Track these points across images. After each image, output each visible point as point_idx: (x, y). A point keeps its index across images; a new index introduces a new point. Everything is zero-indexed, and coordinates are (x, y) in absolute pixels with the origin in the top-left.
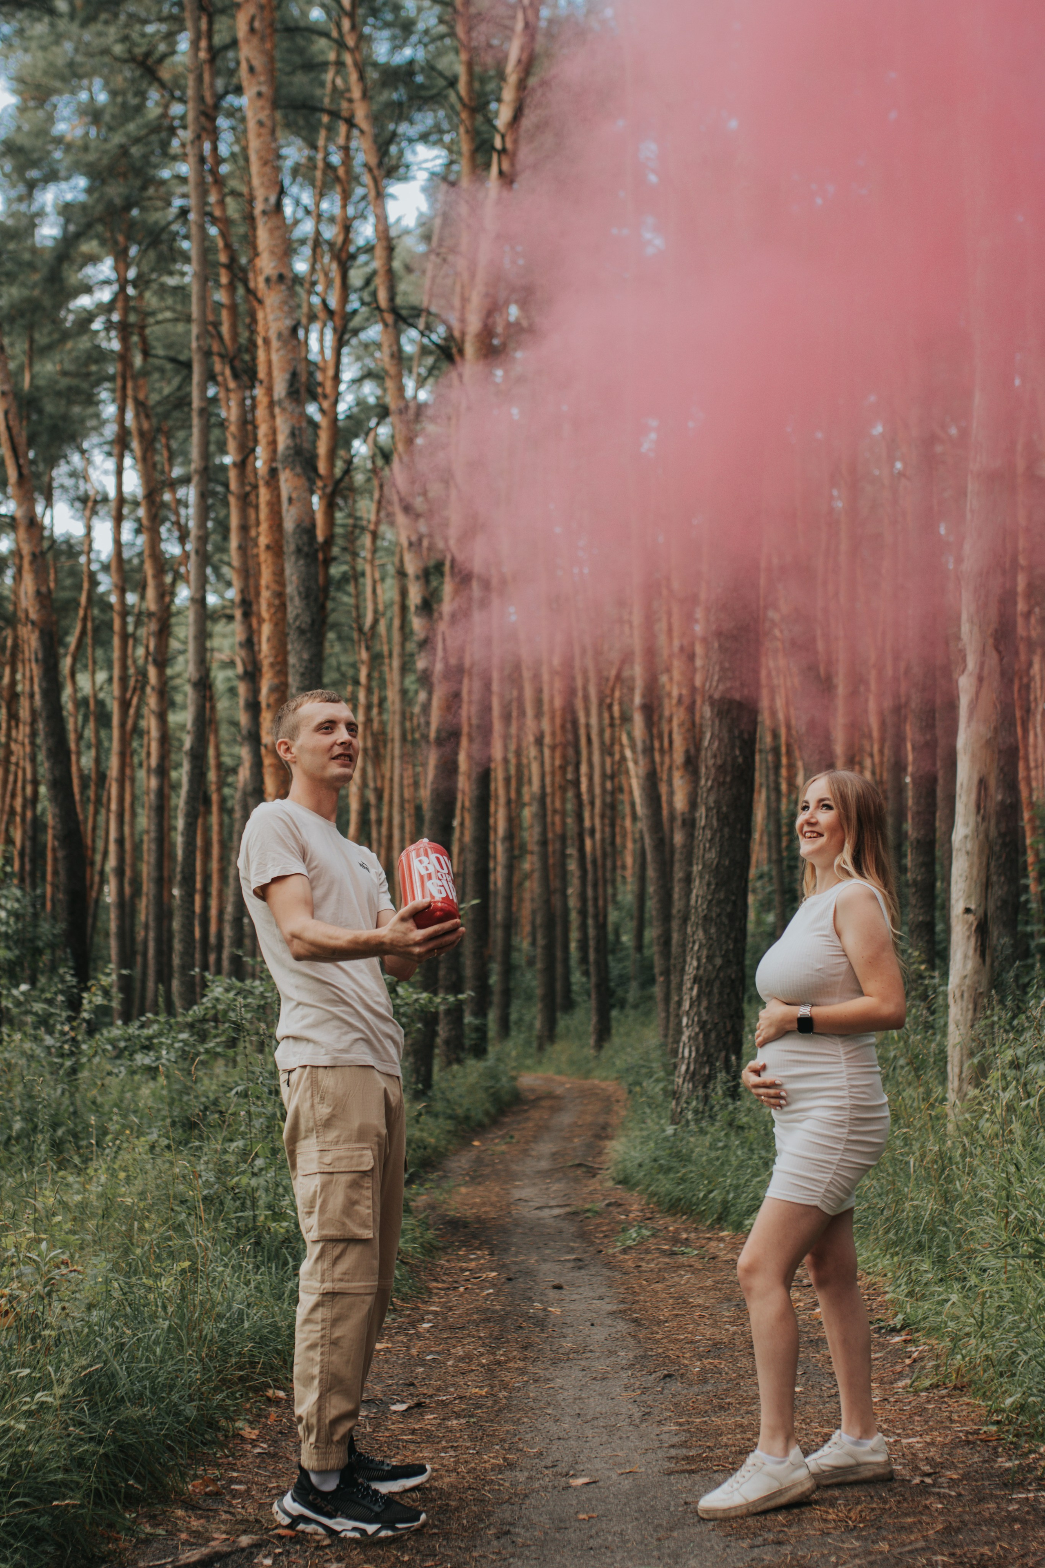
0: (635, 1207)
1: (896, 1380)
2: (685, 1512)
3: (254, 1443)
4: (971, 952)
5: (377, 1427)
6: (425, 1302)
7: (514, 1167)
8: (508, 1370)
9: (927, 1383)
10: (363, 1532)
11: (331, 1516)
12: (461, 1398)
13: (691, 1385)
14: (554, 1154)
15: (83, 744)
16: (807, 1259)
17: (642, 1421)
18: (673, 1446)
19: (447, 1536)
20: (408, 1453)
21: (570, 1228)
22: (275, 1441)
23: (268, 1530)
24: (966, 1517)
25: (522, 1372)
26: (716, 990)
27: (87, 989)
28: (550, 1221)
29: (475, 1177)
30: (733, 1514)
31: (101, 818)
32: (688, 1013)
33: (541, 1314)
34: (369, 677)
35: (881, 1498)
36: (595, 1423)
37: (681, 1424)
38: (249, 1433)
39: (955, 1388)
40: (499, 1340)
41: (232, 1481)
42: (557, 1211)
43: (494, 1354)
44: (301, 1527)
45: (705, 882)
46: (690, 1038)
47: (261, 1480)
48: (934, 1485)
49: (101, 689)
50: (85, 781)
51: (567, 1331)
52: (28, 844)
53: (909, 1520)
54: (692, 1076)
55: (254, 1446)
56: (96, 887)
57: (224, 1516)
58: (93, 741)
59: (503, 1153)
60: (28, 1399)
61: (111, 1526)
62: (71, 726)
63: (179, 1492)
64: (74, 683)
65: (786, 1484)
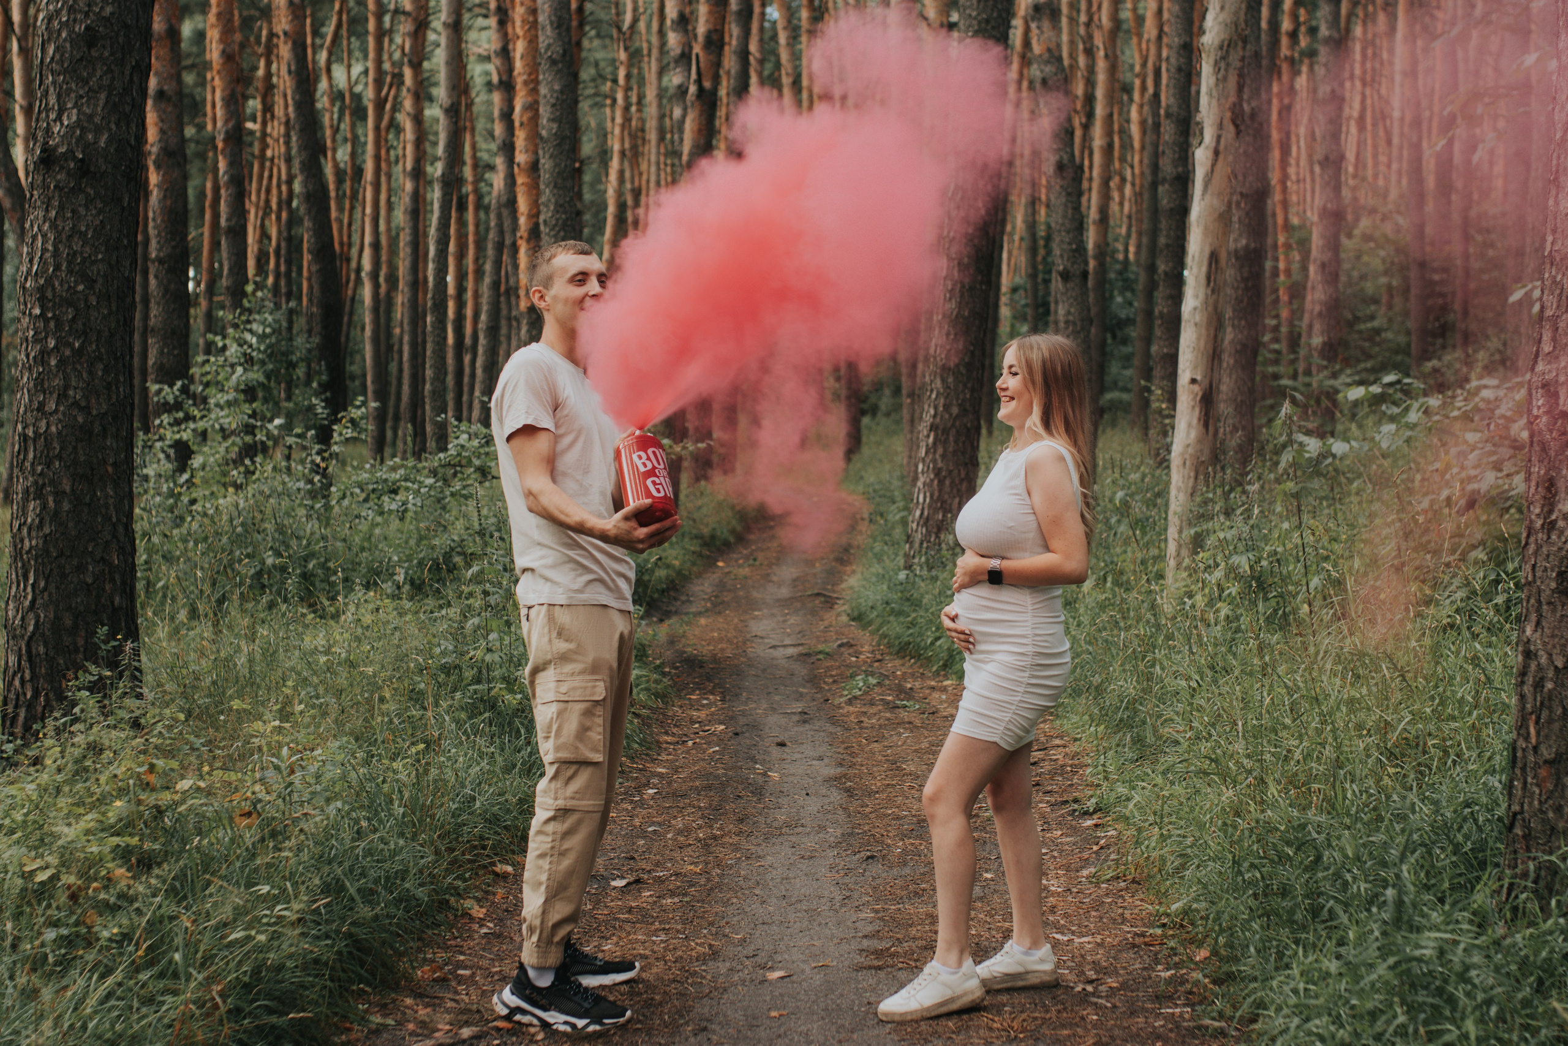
0: (866, 648)
1: (1082, 868)
2: (867, 1013)
3: (481, 923)
4: (1195, 422)
5: (597, 903)
6: (653, 760)
7: (755, 594)
8: (723, 846)
9: (1111, 874)
10: (573, 1026)
11: (545, 1009)
12: (677, 875)
13: (891, 868)
14: (795, 580)
15: (339, 137)
16: (988, 786)
17: (841, 906)
18: (866, 937)
19: (649, 1032)
20: (624, 935)
21: (801, 671)
22: (501, 920)
23: (488, 1021)
24: (1116, 1032)
25: (736, 848)
26: (951, 439)
27: (338, 421)
28: (783, 662)
29: (717, 606)
30: (909, 1018)
31: (358, 215)
32: (923, 460)
33: (760, 780)
34: (628, 77)
35: (1045, 1005)
36: (799, 906)
37: (877, 911)
38: (478, 912)
39: (1134, 881)
40: (716, 812)
41: (460, 965)
42: (791, 651)
43: (711, 827)
44: (518, 1017)
45: (944, 331)
46: (924, 484)
47: (484, 963)
48: (1093, 994)
49: (356, 83)
50: (340, 175)
51: (784, 801)
52: (283, 244)
53: (1066, 1032)
54: (925, 521)
55: (481, 926)
56: (351, 285)
57: (449, 1004)
58: (349, 135)
59: (746, 578)
60: (268, 912)
61: (345, 1017)
62: (326, 120)
63: (409, 979)
64: (330, 78)
65: (958, 992)
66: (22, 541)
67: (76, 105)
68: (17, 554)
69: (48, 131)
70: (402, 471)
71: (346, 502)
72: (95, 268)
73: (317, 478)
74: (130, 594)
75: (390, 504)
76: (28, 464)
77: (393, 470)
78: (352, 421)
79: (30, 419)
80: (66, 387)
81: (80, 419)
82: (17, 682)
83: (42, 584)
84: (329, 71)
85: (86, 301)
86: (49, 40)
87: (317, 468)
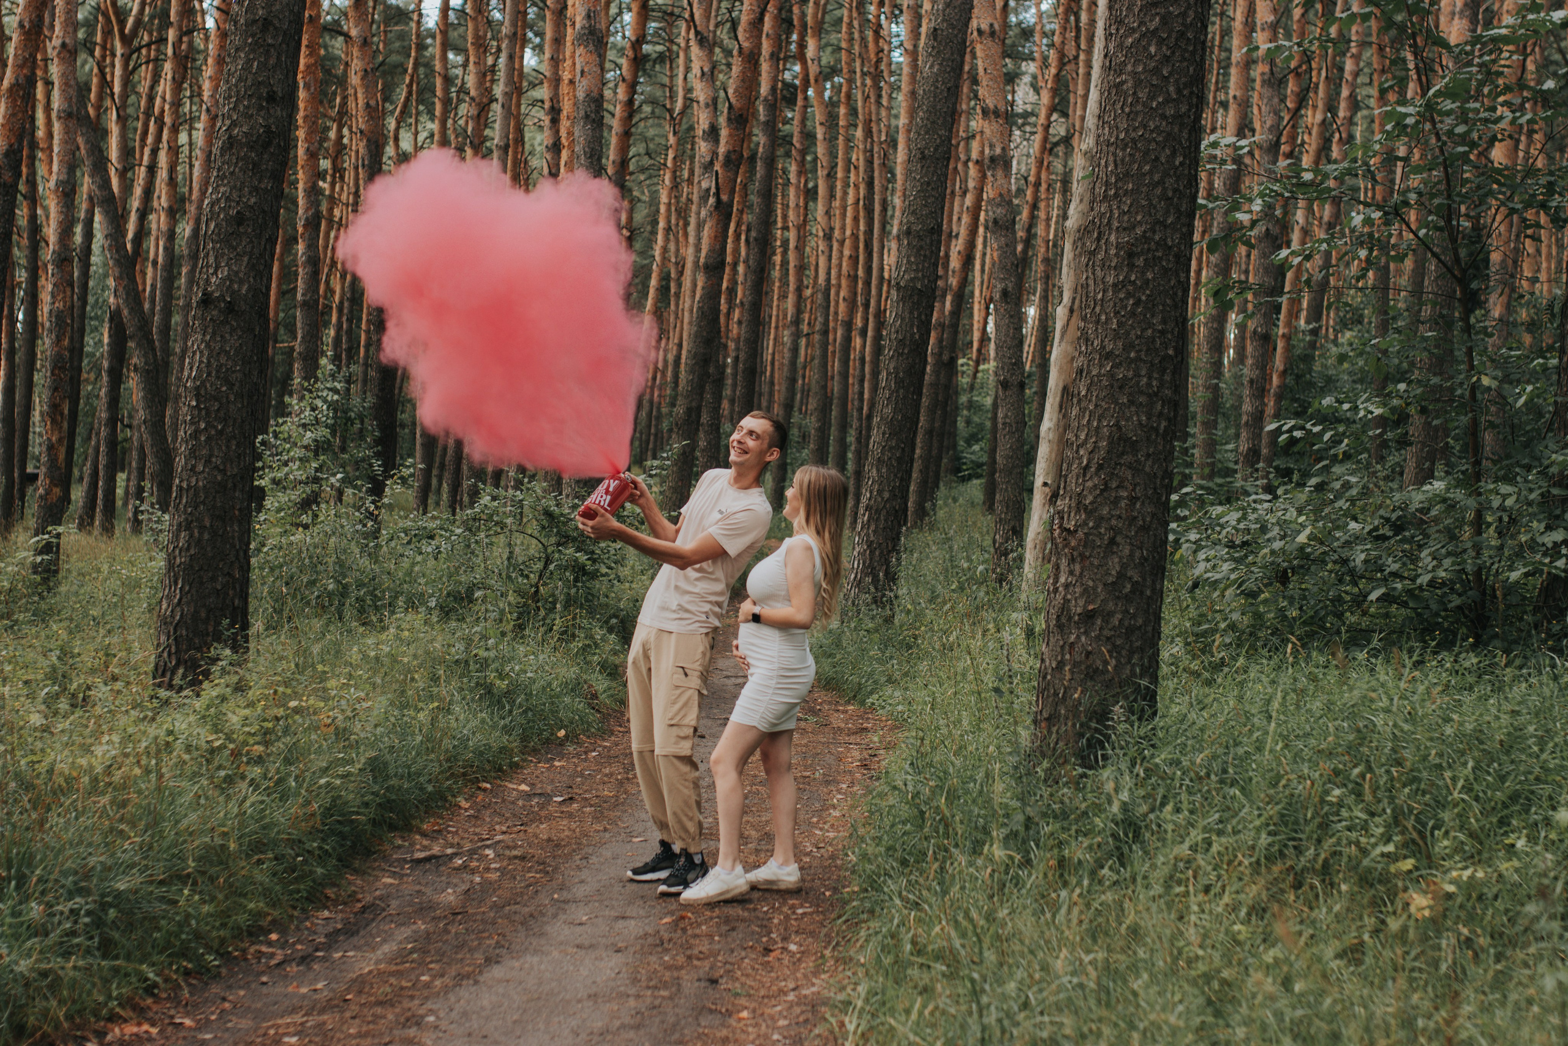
4: (1044, 516)
12: (597, 797)
26: (882, 517)
27: (390, 476)
30: (699, 902)
32: (859, 534)
38: (464, 804)
41: (449, 826)
46: (859, 553)
52: (346, 304)
54: (858, 583)
57: (441, 841)
60: (342, 769)
61: (381, 838)
63: (419, 828)
64: (397, 146)
65: (732, 886)
66: (175, 558)
67: (227, 265)
68: (171, 568)
69: (207, 281)
70: (438, 522)
71: (393, 544)
72: (234, 376)
73: (370, 524)
74: (245, 597)
75: (427, 547)
76: (181, 506)
77: (430, 520)
78: (402, 478)
79: (185, 477)
80: (211, 456)
81: (219, 478)
82: (165, 654)
83: (187, 588)
84: (397, 139)
85: (227, 398)
87: (370, 515)
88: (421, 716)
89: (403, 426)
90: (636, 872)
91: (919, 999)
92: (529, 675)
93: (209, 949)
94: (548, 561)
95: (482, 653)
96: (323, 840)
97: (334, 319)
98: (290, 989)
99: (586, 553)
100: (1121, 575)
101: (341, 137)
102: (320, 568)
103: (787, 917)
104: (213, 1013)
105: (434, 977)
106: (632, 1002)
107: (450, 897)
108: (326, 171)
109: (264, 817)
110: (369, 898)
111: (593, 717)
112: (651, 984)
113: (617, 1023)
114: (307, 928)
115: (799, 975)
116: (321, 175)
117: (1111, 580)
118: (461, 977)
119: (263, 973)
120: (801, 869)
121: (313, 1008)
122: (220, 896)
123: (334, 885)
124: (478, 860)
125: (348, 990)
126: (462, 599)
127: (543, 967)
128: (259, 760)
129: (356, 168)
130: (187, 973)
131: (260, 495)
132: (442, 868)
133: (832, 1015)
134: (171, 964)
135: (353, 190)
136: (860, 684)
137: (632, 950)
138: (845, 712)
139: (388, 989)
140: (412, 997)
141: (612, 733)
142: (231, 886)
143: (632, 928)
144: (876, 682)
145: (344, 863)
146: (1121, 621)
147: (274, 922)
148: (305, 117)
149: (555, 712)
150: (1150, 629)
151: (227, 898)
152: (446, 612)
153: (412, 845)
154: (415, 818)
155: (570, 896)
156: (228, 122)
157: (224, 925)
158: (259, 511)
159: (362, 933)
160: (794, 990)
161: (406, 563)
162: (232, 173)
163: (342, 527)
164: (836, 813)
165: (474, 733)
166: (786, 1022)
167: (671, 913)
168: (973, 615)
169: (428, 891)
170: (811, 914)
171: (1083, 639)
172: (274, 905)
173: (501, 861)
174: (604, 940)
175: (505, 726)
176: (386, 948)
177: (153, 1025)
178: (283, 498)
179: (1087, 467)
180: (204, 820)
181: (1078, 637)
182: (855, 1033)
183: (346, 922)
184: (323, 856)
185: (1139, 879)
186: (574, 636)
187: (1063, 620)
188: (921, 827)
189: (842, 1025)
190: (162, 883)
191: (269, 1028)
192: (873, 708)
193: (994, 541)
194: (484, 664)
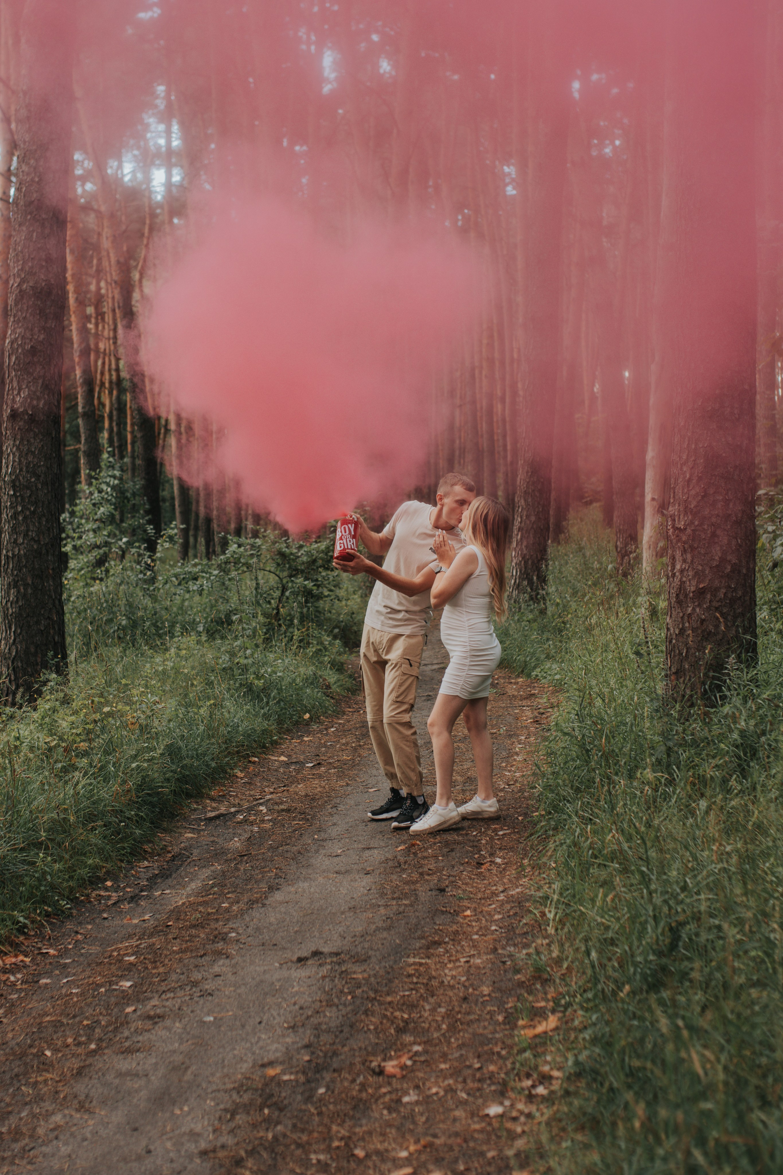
3: (242, 778)
12: (338, 761)
26: (531, 535)
32: (515, 549)
38: (240, 774)
41: (230, 791)
46: (516, 564)
52: (115, 413)
56: (162, 436)
57: (226, 803)
60: (148, 755)
61: (181, 804)
63: (208, 795)
64: (142, 291)
65: (447, 818)
66: (8, 609)
67: (27, 387)
68: (5, 616)
69: (13, 400)
70: (200, 567)
71: (167, 586)
72: (40, 469)
73: (149, 573)
74: (62, 633)
75: (193, 587)
76: (9, 570)
77: (193, 566)
78: (169, 537)
79: (10, 548)
80: (28, 531)
81: (35, 547)
83: (19, 631)
84: (141, 286)
85: (36, 486)
86: (12, 353)
87: (148, 567)
88: (202, 711)
89: (164, 500)
90: (374, 813)
91: (601, 890)
92: (279, 674)
93: (62, 896)
94: (284, 589)
95: (243, 661)
96: (138, 809)
97: (107, 424)
98: (125, 921)
99: (312, 581)
100: (723, 560)
101: (99, 288)
102: (115, 609)
103: (492, 838)
104: (69, 943)
105: (232, 904)
106: (382, 911)
107: (236, 844)
108: (91, 316)
109: (94, 795)
110: (176, 850)
111: (329, 703)
112: (396, 895)
113: (373, 927)
114: (133, 876)
115: (505, 881)
116: (88, 318)
117: (715, 563)
118: (252, 903)
119: (104, 911)
120: (499, 801)
121: (144, 934)
122: (67, 857)
123: (150, 842)
124: (255, 815)
125: (169, 919)
126: (223, 623)
127: (312, 890)
128: (86, 754)
129: (114, 310)
130: (48, 915)
131: (64, 559)
132: (229, 823)
133: (535, 908)
134: (35, 910)
135: (112, 327)
136: (525, 662)
137: (377, 872)
138: (516, 683)
139: (199, 916)
140: (217, 920)
141: (344, 713)
142: (73, 848)
143: (376, 856)
144: (537, 659)
145: (156, 825)
146: (725, 594)
147: (108, 873)
148: (73, 275)
149: (300, 701)
150: (747, 598)
151: (71, 857)
152: (211, 634)
153: (205, 807)
154: (204, 787)
155: (326, 836)
156: (18, 280)
157: (71, 878)
158: (65, 571)
159: (174, 875)
160: (503, 892)
161: (178, 599)
162: (24, 318)
163: (129, 577)
164: (519, 758)
165: (242, 721)
166: (500, 916)
167: (404, 842)
168: (607, 603)
169: (220, 841)
170: (509, 834)
171: (698, 610)
172: (106, 860)
173: (272, 814)
174: (356, 866)
175: (265, 714)
176: (193, 885)
177: (26, 956)
178: (84, 559)
179: (689, 481)
180: (48, 800)
181: (694, 609)
182: (554, 920)
183: (161, 869)
184: (139, 821)
185: (759, 787)
186: (308, 643)
187: (681, 597)
188: (587, 762)
189: (543, 914)
190: (22, 850)
191: (113, 951)
192: (537, 679)
193: (616, 547)
194: (245, 669)
